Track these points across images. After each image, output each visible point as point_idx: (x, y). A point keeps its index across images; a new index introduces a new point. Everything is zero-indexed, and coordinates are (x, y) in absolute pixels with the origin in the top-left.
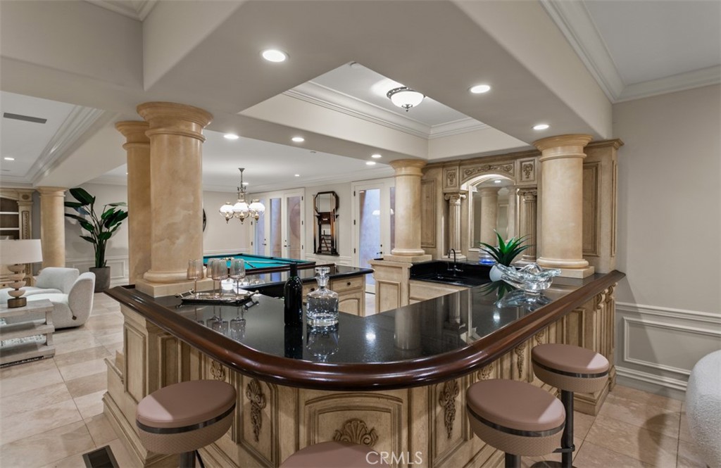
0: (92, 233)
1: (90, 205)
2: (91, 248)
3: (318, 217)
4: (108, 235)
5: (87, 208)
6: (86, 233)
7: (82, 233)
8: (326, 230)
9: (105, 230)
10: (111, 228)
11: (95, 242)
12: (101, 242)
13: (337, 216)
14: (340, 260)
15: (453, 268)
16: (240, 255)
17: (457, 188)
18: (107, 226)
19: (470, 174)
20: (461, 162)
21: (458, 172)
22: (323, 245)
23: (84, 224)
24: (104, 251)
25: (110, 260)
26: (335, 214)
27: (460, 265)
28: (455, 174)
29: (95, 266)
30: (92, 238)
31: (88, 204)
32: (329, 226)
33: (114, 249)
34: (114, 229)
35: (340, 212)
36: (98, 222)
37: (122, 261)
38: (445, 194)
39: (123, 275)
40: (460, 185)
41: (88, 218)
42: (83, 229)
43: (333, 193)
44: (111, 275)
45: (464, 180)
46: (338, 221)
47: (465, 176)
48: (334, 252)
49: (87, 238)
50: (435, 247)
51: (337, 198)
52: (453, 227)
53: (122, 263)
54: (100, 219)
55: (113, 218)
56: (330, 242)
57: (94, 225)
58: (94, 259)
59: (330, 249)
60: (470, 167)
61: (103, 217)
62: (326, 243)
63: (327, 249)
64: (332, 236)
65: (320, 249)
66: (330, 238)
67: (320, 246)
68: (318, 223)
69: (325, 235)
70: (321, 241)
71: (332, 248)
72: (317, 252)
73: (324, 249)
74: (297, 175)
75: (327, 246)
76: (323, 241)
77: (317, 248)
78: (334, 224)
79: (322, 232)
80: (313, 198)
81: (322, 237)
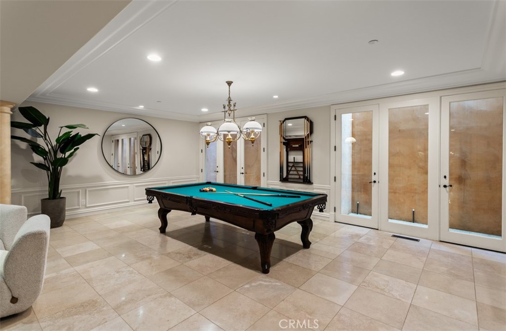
0: (45, 159)
1: (43, 126)
2: (44, 177)
3: (284, 143)
4: (64, 161)
5: (40, 130)
6: (38, 158)
7: (33, 159)
8: (296, 157)
9: (60, 155)
10: (68, 154)
11: (48, 169)
12: (55, 170)
13: (311, 141)
14: (313, 189)
16: (209, 183)
18: (63, 152)
22: (302, 173)
23: (36, 148)
24: (59, 179)
25: (65, 189)
26: (310, 140)
29: (48, 197)
30: (45, 165)
31: (41, 126)
32: (301, 153)
33: (70, 177)
34: (71, 155)
35: (315, 137)
36: (52, 147)
37: (78, 190)
39: (79, 205)
41: (41, 142)
42: (34, 155)
43: (305, 117)
44: (66, 206)
46: (311, 147)
48: (307, 181)
49: (39, 165)
51: (311, 123)
53: (78, 193)
54: (54, 143)
55: (70, 142)
56: (302, 169)
57: (47, 150)
58: (47, 188)
59: (302, 177)
61: (57, 140)
62: (297, 171)
63: (297, 177)
64: (304, 162)
65: (290, 176)
66: (302, 165)
67: (288, 173)
68: (285, 150)
69: (294, 162)
70: (290, 169)
71: (304, 175)
72: (284, 180)
73: (293, 177)
74: (276, 97)
75: (298, 174)
76: (293, 169)
77: (285, 175)
78: (306, 150)
79: (291, 159)
80: (279, 123)
81: (291, 165)
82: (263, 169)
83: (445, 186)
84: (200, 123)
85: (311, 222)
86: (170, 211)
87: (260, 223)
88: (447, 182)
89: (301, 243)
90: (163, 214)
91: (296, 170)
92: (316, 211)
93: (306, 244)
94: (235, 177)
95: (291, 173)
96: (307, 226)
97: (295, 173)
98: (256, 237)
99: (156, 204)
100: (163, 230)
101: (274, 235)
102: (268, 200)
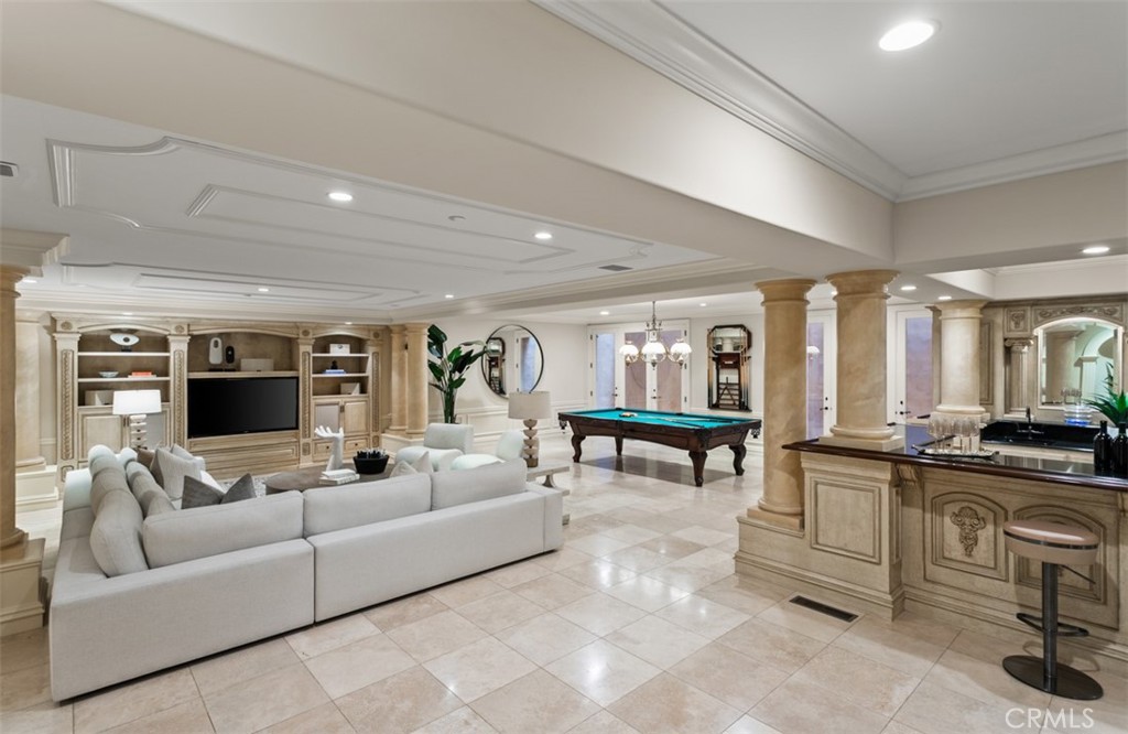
0: (440, 379)
3: (714, 359)
8: (729, 376)
9: (457, 375)
11: (443, 390)
12: (451, 392)
13: (749, 357)
14: (750, 415)
15: (1027, 429)
17: (1029, 332)
19: (1047, 317)
20: (1035, 303)
21: (1030, 313)
22: (737, 398)
23: (433, 368)
26: (748, 355)
27: (1037, 426)
28: (1023, 317)
30: (440, 387)
32: (736, 371)
38: (1005, 340)
40: (1032, 329)
43: (741, 326)
45: (1038, 324)
46: (750, 364)
47: (1040, 319)
48: (744, 406)
49: (436, 387)
50: (992, 404)
51: (749, 334)
52: (1018, 379)
56: (737, 392)
57: (444, 370)
59: (737, 403)
60: (1050, 309)
61: (449, 359)
62: (731, 395)
63: (731, 402)
64: (739, 384)
65: (721, 402)
66: (737, 387)
67: (719, 398)
68: (715, 367)
69: (727, 384)
70: (721, 392)
71: (740, 401)
72: (713, 406)
73: (726, 402)
74: (704, 305)
75: (732, 399)
76: (726, 392)
77: (714, 402)
78: (742, 368)
79: (723, 379)
80: (707, 333)
81: (723, 387)
82: (685, 392)
83: (902, 413)
84: (589, 325)
85: (744, 448)
86: (584, 438)
87: (694, 441)
88: (903, 408)
89: (734, 471)
90: (577, 441)
91: (729, 394)
92: (749, 437)
93: (739, 471)
94: (645, 403)
95: (723, 397)
96: (739, 452)
97: (729, 397)
98: (690, 455)
99: (569, 429)
100: (577, 459)
101: (706, 455)
102: (699, 424)
